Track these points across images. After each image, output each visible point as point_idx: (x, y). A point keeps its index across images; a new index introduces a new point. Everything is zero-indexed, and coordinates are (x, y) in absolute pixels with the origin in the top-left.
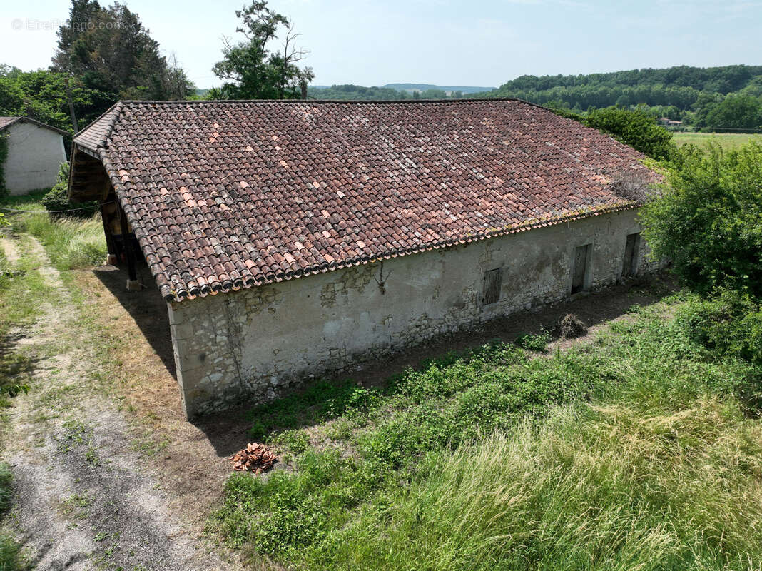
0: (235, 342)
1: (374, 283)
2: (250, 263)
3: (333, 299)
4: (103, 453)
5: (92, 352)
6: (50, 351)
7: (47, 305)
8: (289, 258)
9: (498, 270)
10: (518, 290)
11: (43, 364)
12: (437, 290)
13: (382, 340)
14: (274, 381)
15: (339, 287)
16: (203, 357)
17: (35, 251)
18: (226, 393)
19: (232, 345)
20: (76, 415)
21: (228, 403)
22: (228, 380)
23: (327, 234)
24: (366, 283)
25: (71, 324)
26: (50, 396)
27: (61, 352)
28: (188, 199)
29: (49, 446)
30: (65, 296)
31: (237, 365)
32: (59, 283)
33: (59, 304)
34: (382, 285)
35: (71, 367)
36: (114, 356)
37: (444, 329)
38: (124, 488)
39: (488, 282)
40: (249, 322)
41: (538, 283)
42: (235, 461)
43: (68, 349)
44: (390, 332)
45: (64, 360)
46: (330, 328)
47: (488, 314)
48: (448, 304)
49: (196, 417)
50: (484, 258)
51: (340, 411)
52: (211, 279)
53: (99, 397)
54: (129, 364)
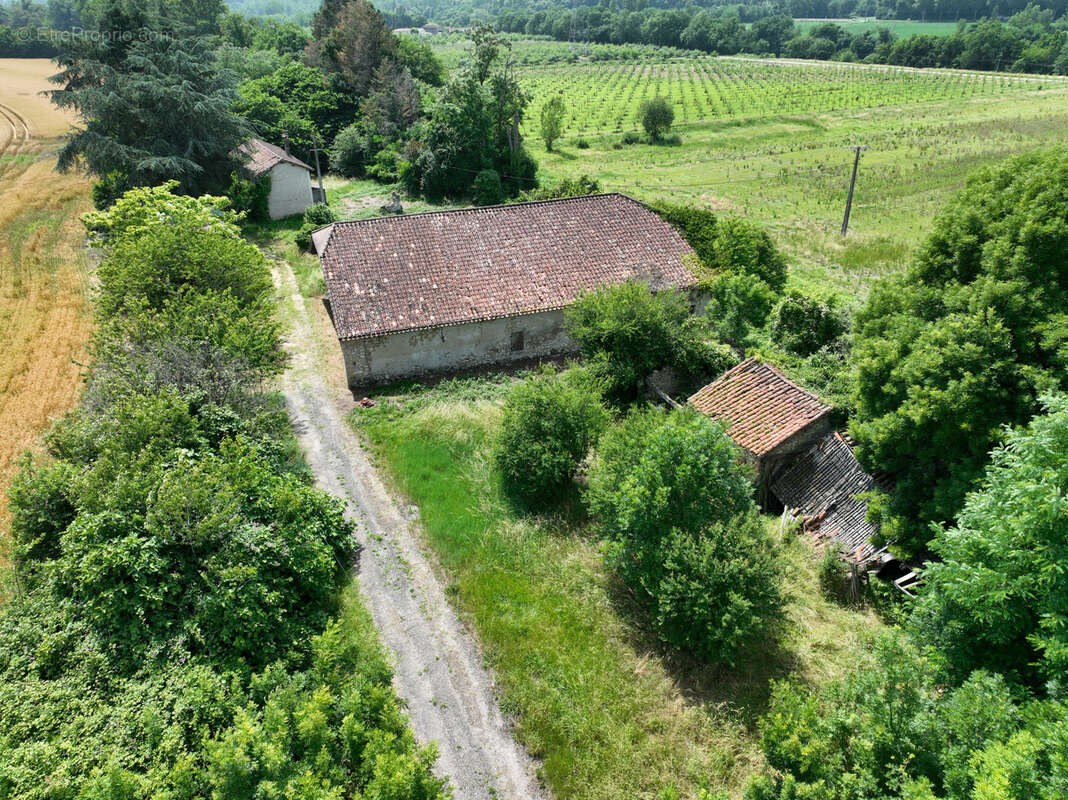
0: (368, 358)
1: (438, 337)
2: (376, 325)
3: (416, 341)
4: (315, 395)
5: (316, 353)
6: (298, 351)
7: (296, 323)
8: (394, 324)
9: (521, 333)
10: (538, 344)
11: (295, 357)
12: (478, 342)
13: (445, 364)
14: (387, 377)
15: (418, 338)
16: (355, 363)
17: (289, 279)
18: (365, 379)
19: (367, 359)
20: (306, 381)
21: (366, 384)
22: (366, 373)
23: (417, 311)
24: (433, 336)
25: (308, 337)
26: (297, 373)
27: (302, 352)
28: (357, 290)
29: (297, 391)
30: (306, 317)
31: (370, 369)
32: (303, 307)
33: (302, 323)
34: (443, 338)
35: (306, 360)
36: (325, 356)
37: (485, 362)
38: (320, 406)
39: (514, 338)
40: (374, 350)
41: (555, 341)
42: (359, 403)
43: (305, 351)
44: (450, 360)
45: (303, 356)
46: (415, 356)
47: (515, 356)
48: (487, 349)
49: (351, 388)
50: (510, 326)
51: (406, 392)
52: (358, 332)
53: (317, 375)
54: (331, 362)
